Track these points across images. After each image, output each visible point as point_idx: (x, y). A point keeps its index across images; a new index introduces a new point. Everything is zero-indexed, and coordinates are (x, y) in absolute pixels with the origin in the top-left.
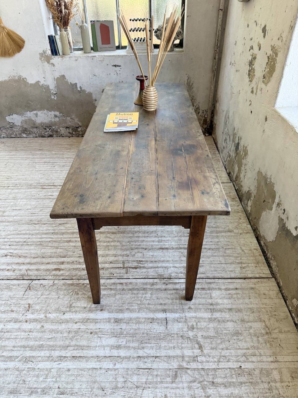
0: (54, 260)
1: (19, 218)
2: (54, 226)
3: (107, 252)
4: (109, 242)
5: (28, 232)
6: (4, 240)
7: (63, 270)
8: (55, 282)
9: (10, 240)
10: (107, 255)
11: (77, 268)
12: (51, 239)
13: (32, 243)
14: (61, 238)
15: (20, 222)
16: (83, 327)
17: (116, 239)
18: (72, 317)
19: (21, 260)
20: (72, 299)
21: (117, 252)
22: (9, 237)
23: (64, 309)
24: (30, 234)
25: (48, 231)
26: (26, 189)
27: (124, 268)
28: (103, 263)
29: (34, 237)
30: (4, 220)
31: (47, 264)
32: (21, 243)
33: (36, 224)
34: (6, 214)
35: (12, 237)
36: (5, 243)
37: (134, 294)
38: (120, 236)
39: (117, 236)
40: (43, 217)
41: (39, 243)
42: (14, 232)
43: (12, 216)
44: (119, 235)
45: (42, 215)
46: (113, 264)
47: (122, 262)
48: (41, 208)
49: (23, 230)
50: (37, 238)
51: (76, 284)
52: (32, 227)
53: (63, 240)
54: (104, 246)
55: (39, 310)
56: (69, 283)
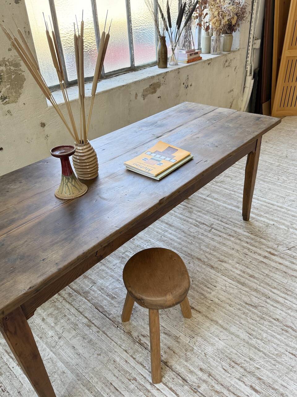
0: (273, 264)
2: (264, 309)
3: (218, 245)
4: (210, 254)
7: (267, 251)
8: (277, 246)
10: (220, 243)
11: (252, 246)
12: (273, 290)
14: (259, 285)
16: (262, 214)
17: (202, 252)
18: (268, 221)
20: (265, 230)
21: (209, 241)
23: (273, 226)
25: (275, 305)
27: (212, 228)
28: (227, 239)
31: (282, 264)
33: (291, 328)
37: (216, 213)
38: (195, 253)
39: (198, 255)
40: (278, 337)
41: (288, 292)
44: (195, 255)
45: (279, 343)
46: (219, 234)
47: (211, 232)
48: (279, 363)
51: (258, 237)
53: (258, 282)
54: (217, 252)
55: (293, 234)
56: (264, 240)
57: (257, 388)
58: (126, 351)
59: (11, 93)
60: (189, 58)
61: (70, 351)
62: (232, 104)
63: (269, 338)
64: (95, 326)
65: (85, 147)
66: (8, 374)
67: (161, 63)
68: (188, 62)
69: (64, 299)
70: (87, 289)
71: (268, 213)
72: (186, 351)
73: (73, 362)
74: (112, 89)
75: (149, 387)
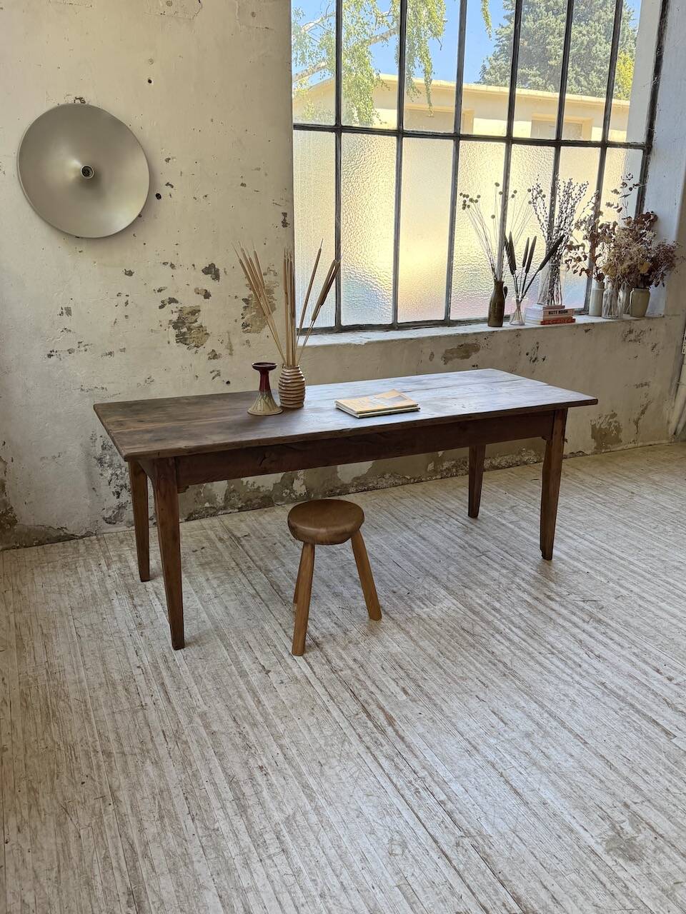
1: (516, 698)
2: (483, 640)
3: (475, 572)
4: (456, 577)
5: (532, 663)
6: (581, 681)
7: (545, 594)
8: (568, 593)
9: (571, 672)
11: (528, 584)
12: (514, 629)
13: (546, 644)
14: (498, 620)
15: (523, 687)
17: (445, 573)
18: (583, 567)
19: (583, 636)
20: (567, 574)
21: (467, 566)
22: (569, 679)
23: (584, 574)
24: (533, 658)
25: (503, 641)
26: (419, 753)
27: (484, 555)
28: (496, 569)
29: (531, 649)
30: (546, 715)
32: (560, 656)
33: (505, 665)
34: (529, 726)
35: (564, 675)
36: (584, 674)
40: (478, 665)
41: (535, 636)
42: (552, 679)
43: (524, 712)
45: (474, 670)
46: (489, 562)
47: (478, 558)
48: (457, 683)
49: (536, 671)
50: (528, 644)
51: (547, 578)
52: (518, 665)
53: (500, 617)
54: (468, 578)
56: (554, 584)
57: (409, 692)
58: (280, 625)
59: (256, 321)
60: (546, 317)
61: (220, 609)
62: (646, 408)
63: (465, 662)
64: (261, 598)
65: (291, 370)
66: (148, 607)
67: (492, 319)
68: (543, 323)
69: (241, 570)
70: (272, 568)
71: (593, 560)
72: (349, 642)
73: (219, 618)
74: (392, 341)
75: (286, 655)
